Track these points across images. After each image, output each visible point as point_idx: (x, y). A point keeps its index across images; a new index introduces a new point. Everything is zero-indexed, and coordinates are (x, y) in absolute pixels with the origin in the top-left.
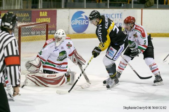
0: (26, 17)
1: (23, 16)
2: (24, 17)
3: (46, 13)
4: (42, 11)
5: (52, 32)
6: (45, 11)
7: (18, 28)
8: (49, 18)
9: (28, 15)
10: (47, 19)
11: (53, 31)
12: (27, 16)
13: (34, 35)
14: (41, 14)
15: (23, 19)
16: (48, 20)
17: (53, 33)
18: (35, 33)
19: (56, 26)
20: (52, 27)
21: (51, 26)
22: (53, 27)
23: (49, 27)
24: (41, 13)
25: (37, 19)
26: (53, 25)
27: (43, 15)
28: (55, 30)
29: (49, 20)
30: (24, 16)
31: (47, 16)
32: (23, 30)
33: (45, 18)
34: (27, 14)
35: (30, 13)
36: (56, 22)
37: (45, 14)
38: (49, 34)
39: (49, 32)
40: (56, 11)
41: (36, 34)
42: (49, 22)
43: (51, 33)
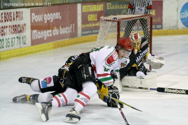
0: (126, 9)
1: (122, 8)
5: (158, 27)
7: (117, 22)
8: (154, 11)
11: (159, 25)
13: (136, 30)
15: (123, 12)
17: (159, 29)
18: (137, 28)
19: (162, 20)
20: (157, 21)
21: (156, 19)
22: (159, 20)
23: (154, 21)
26: (159, 18)
29: (154, 13)
30: (124, 8)
32: (124, 24)
36: (161, 15)
38: (153, 29)
39: (154, 27)
40: (162, 1)
41: (139, 29)
42: (154, 15)
43: (156, 28)
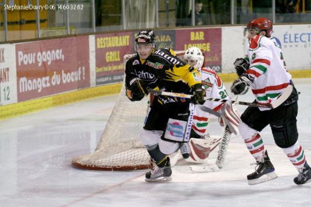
0: (165, 42)
1: (159, 41)
2: (161, 43)
3: (202, 33)
4: (195, 31)
6: (199, 31)
8: (208, 44)
9: (169, 39)
10: (204, 44)
11: (216, 66)
12: (167, 40)
14: (193, 36)
15: (160, 46)
16: (205, 47)
19: (220, 59)
20: (213, 60)
21: (212, 57)
22: (216, 59)
23: (208, 60)
24: (192, 34)
25: (186, 45)
26: (216, 55)
27: (197, 38)
28: (218, 65)
29: (208, 47)
30: (162, 40)
31: (203, 39)
33: (201, 44)
34: (168, 36)
35: (172, 34)
36: (220, 51)
37: (201, 36)
40: (221, 29)
42: (208, 50)
